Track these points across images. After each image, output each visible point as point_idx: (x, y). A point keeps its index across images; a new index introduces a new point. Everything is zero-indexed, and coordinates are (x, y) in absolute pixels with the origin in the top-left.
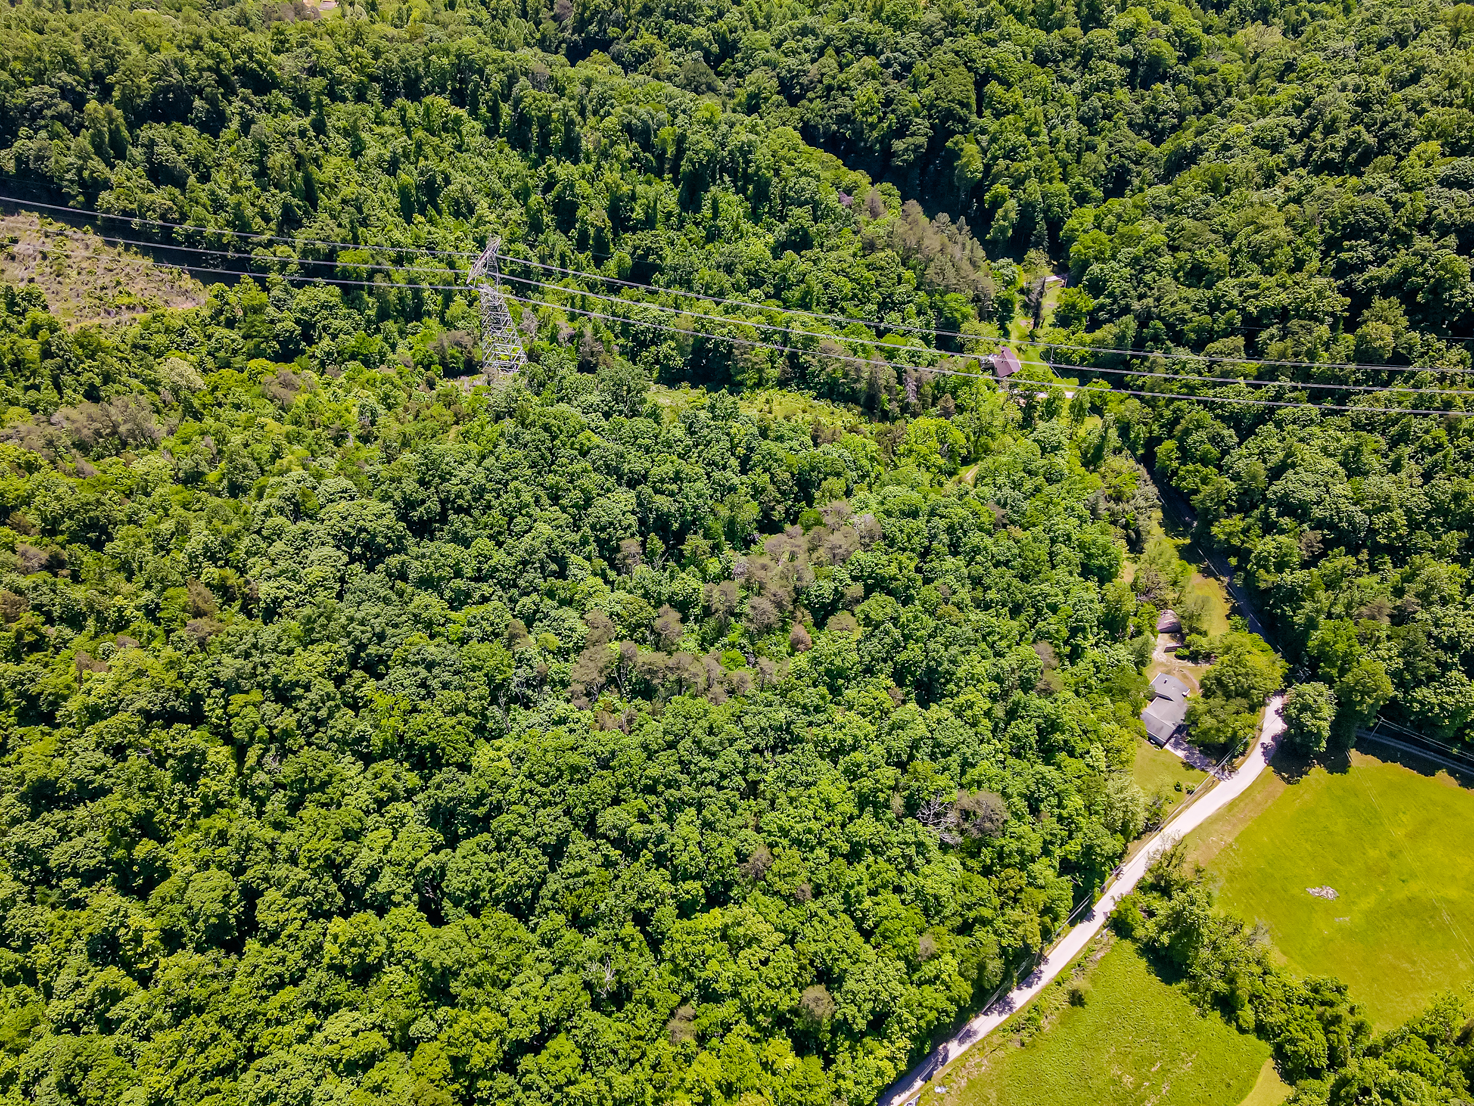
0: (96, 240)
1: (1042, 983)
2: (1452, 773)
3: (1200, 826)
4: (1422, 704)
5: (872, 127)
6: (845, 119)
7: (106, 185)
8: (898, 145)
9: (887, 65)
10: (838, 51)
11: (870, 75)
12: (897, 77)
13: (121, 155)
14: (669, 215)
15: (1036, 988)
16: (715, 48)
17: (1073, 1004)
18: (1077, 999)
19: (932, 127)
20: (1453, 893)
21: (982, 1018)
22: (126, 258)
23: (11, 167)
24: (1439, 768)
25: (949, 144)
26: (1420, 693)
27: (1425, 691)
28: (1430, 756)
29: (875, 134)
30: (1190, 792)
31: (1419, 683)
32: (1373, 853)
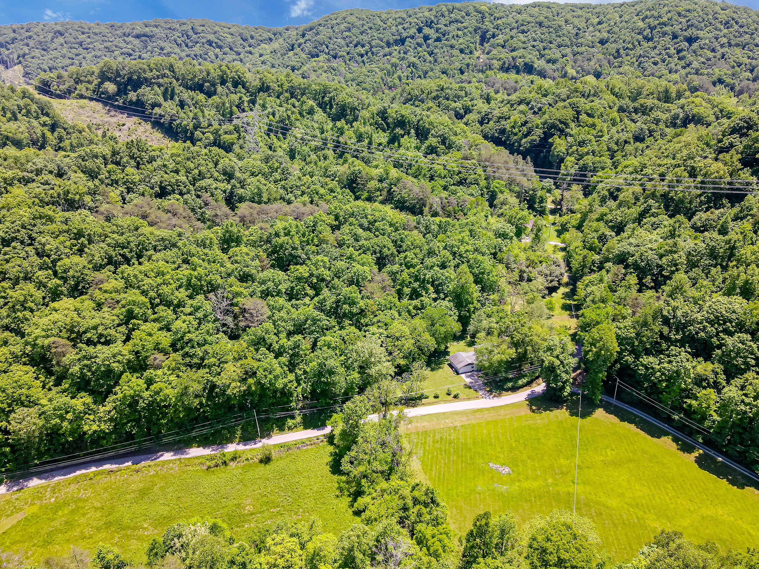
0: (149, 126)
1: (254, 446)
2: (676, 440)
3: (444, 413)
4: (647, 368)
5: (516, 134)
6: (503, 131)
7: (160, 106)
8: (524, 140)
9: (532, 108)
10: (512, 105)
11: (522, 112)
12: (535, 113)
13: (172, 99)
14: (380, 144)
15: (248, 447)
16: (462, 111)
17: (261, 461)
18: (266, 460)
19: (544, 133)
20: (613, 503)
21: (201, 448)
22: (155, 133)
23: (134, 99)
24: (666, 434)
25: (550, 140)
26: (646, 360)
27: (651, 359)
28: (665, 427)
29: (515, 137)
30: (456, 397)
31: (648, 352)
32: (563, 461)
